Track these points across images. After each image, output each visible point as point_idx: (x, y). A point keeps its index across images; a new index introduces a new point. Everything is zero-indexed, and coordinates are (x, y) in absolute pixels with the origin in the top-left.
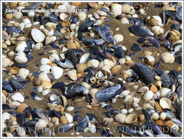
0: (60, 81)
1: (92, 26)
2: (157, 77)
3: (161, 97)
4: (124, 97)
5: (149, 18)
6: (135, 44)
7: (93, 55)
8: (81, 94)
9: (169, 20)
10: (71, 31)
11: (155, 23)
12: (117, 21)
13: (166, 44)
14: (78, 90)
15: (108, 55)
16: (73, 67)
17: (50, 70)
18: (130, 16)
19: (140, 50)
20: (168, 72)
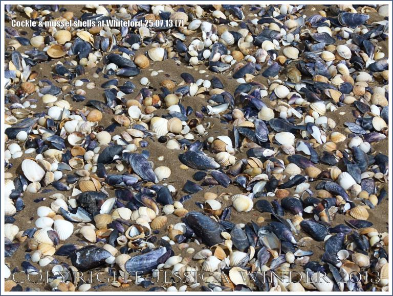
0: (68, 244)
1: (120, 154)
2: (225, 235)
3: (231, 266)
4: (172, 268)
5: (211, 139)
6: (189, 182)
7: (122, 201)
8: (103, 264)
9: (245, 142)
10: (86, 163)
11: (222, 147)
12: (160, 145)
13: (239, 181)
14: (97, 258)
15: (146, 199)
16: (89, 219)
17: (53, 226)
18: (181, 137)
19: (197, 191)
20: (243, 225)
